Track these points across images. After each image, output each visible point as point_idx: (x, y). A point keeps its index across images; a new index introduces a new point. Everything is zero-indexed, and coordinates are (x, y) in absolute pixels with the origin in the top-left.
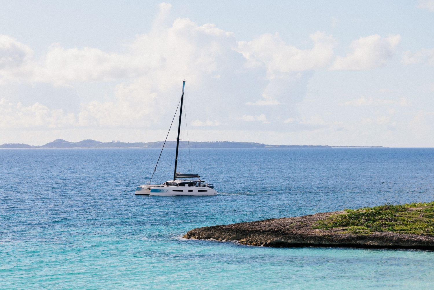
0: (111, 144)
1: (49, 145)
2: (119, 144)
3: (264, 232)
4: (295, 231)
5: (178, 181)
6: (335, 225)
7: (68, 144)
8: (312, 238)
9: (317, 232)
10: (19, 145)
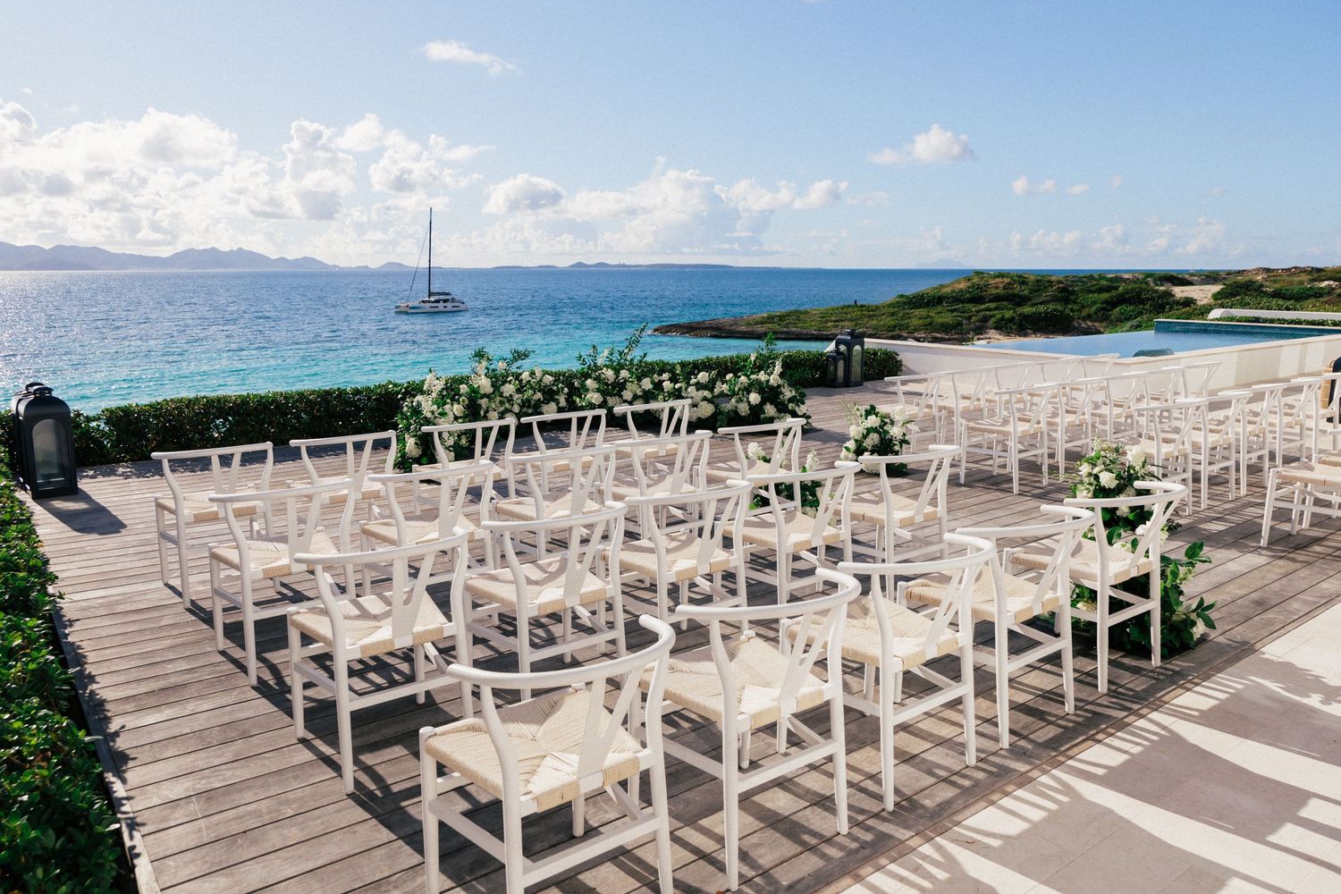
0: (619, 266)
1: (571, 266)
2: (624, 266)
3: (707, 328)
4: (728, 328)
5: (432, 299)
6: (757, 323)
7: (585, 265)
8: (739, 332)
9: (743, 328)
10: (549, 267)
